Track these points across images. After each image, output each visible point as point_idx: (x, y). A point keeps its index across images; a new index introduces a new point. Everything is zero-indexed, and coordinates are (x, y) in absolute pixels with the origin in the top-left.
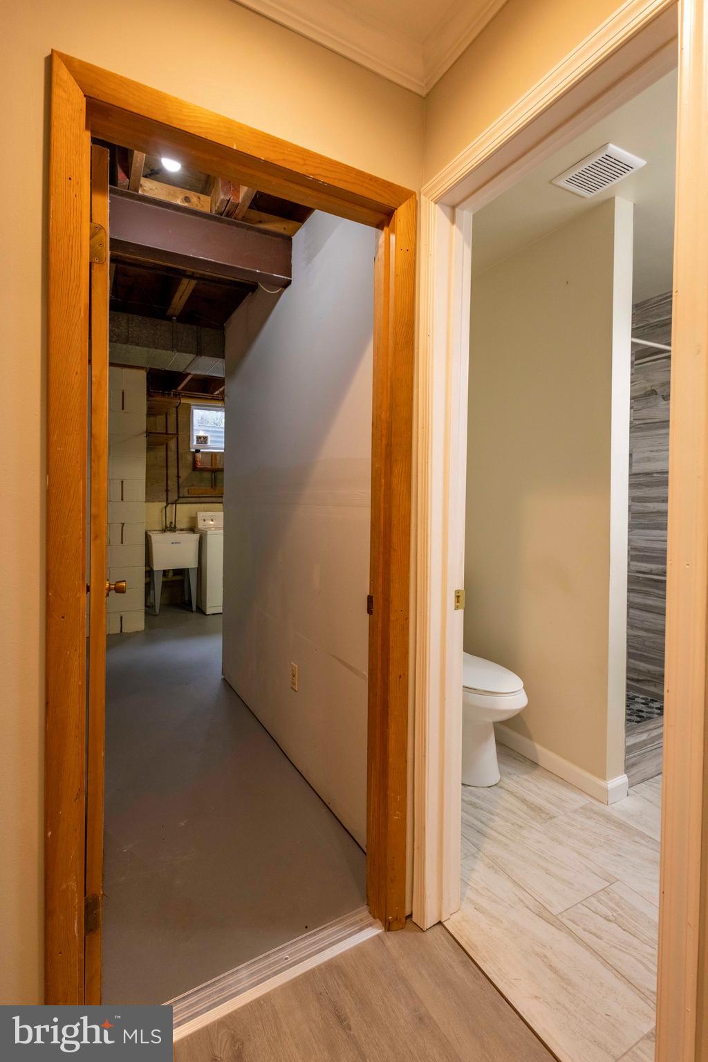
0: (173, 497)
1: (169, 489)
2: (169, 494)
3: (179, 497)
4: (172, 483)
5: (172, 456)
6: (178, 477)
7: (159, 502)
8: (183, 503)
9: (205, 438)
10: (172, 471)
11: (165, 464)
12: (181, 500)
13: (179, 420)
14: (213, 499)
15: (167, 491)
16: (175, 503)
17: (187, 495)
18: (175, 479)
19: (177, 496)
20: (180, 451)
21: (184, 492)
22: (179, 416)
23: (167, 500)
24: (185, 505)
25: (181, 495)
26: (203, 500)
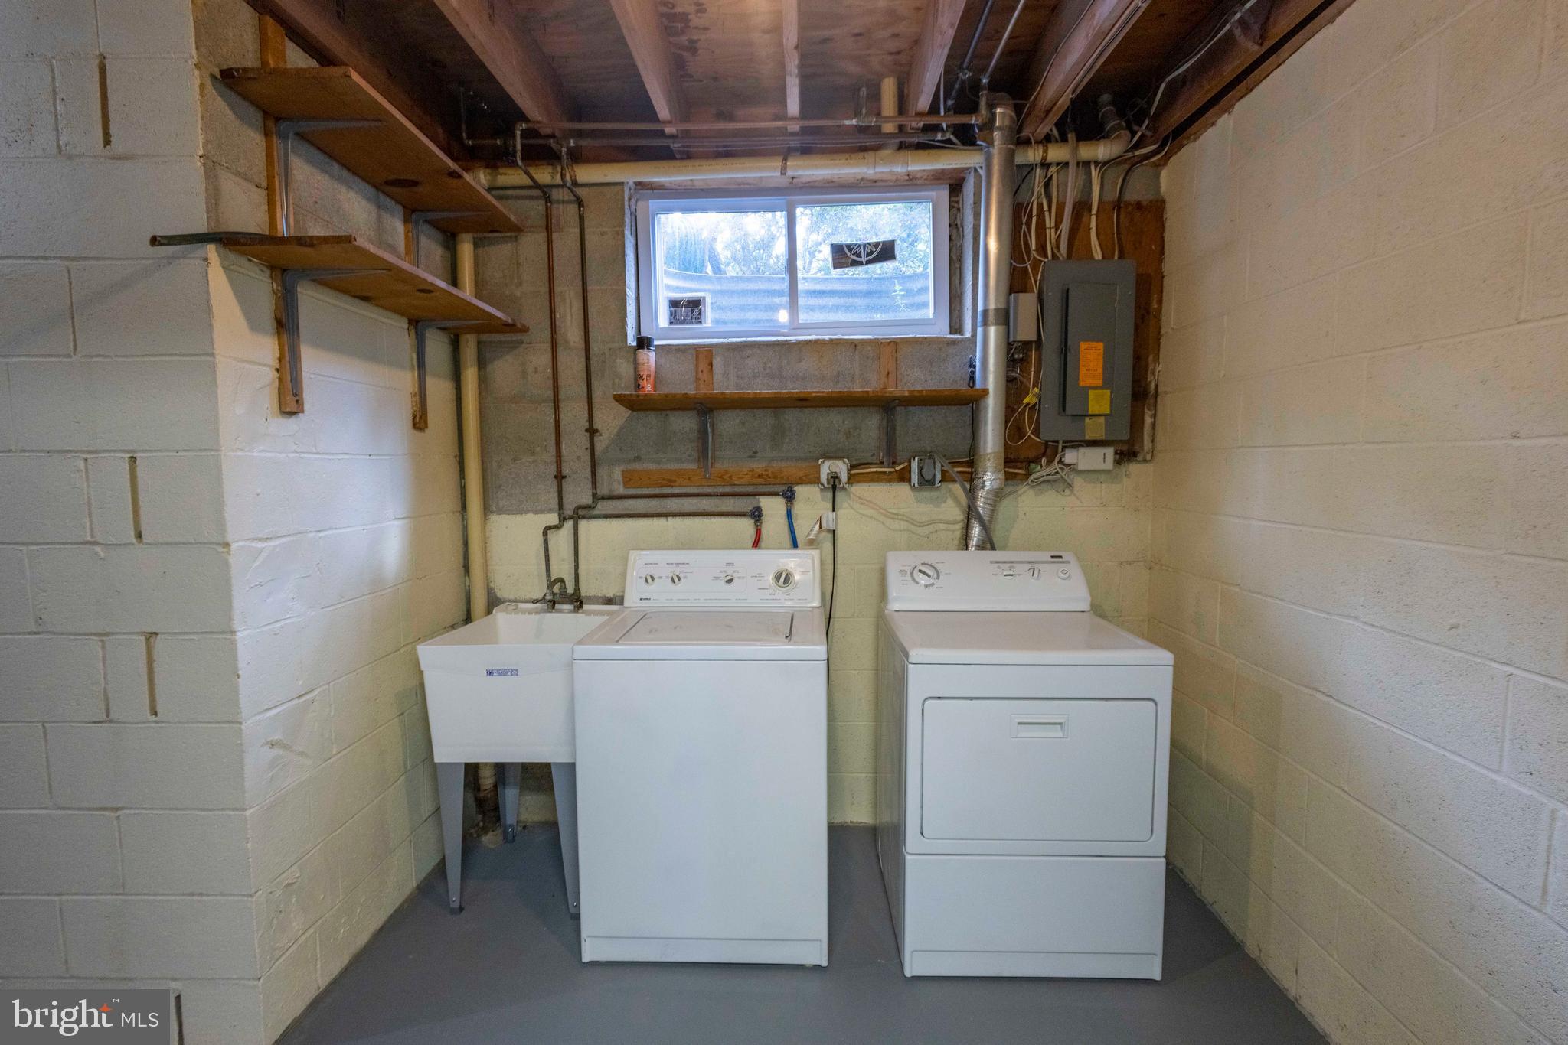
0: (578, 494)
1: (566, 471)
2: (567, 486)
3: (594, 495)
4: (575, 448)
5: (572, 365)
6: (592, 431)
7: (536, 512)
8: (606, 517)
9: (695, 304)
10: (574, 415)
11: (550, 393)
12: (603, 507)
13: (588, 245)
14: (706, 504)
15: (560, 477)
16: (580, 514)
17: (621, 490)
18: (583, 440)
19: (590, 493)
20: (595, 348)
21: (613, 479)
22: (587, 231)
23: (561, 506)
24: (615, 522)
25: (603, 490)
26: (672, 505)
